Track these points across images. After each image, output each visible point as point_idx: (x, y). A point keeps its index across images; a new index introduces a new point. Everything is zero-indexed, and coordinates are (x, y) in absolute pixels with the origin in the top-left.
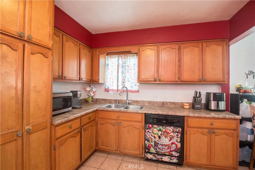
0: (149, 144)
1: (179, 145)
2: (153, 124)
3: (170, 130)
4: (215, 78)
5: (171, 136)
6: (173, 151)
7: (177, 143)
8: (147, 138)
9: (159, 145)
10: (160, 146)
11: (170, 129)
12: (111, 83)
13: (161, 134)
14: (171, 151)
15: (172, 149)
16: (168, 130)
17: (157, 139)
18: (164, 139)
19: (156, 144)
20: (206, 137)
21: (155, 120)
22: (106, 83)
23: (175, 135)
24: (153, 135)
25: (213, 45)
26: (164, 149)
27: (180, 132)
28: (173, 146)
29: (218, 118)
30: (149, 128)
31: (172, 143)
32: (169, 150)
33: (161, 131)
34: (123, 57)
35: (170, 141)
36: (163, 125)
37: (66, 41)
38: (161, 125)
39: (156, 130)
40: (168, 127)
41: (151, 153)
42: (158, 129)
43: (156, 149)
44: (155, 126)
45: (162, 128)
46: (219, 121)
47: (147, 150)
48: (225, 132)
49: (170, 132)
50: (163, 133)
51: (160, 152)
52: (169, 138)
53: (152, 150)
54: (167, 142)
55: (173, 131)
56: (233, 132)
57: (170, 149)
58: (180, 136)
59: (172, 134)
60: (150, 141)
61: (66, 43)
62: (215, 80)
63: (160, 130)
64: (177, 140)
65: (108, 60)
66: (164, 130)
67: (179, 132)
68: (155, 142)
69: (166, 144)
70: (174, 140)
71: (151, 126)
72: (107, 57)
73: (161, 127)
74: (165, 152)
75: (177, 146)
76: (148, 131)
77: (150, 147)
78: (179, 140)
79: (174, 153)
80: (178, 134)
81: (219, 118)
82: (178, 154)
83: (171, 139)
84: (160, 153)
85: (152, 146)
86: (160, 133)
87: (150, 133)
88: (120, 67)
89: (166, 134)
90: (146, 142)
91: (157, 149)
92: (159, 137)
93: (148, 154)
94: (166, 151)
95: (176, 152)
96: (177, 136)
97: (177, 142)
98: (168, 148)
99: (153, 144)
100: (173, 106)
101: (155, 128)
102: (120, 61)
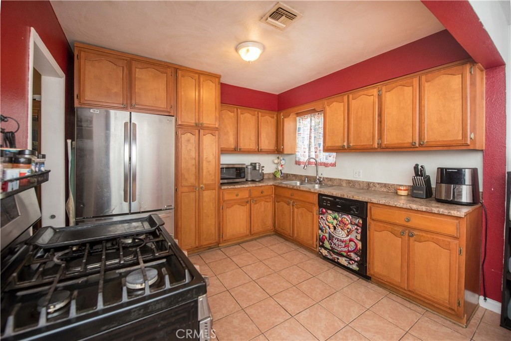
0: (323, 236)
1: (360, 245)
2: (327, 208)
3: (347, 220)
4: (445, 140)
5: (348, 228)
6: (351, 252)
7: (356, 241)
8: (321, 227)
9: (334, 239)
10: (335, 241)
11: (347, 218)
12: (303, 153)
13: (337, 224)
14: (349, 251)
15: (350, 249)
16: (345, 220)
17: (332, 230)
18: (340, 233)
19: (331, 237)
20: (399, 241)
21: (329, 203)
22: (297, 153)
23: (354, 228)
24: (327, 223)
25: (442, 76)
26: (340, 246)
27: (361, 226)
28: (352, 245)
29: (418, 210)
30: (323, 213)
31: (351, 240)
32: (346, 249)
33: (336, 220)
34: (316, 117)
35: (348, 236)
36: (339, 212)
37: (241, 114)
38: (336, 211)
39: (330, 217)
40: (344, 215)
41: (326, 249)
42: (333, 216)
43: (331, 244)
44: (329, 212)
45: (338, 215)
46: (422, 217)
47: (321, 243)
48: (433, 238)
49: (347, 222)
50: (338, 223)
51: (336, 249)
52: (346, 231)
53: (327, 244)
54: (343, 236)
55: (351, 221)
56: (449, 240)
57: (348, 248)
58: (360, 231)
59: (350, 226)
60: (324, 231)
61: (242, 115)
62: (445, 143)
63: (335, 218)
64: (356, 236)
65: (300, 123)
66: (340, 219)
67: (359, 225)
68: (329, 233)
69: (343, 239)
70: (353, 236)
71: (324, 210)
72: (298, 118)
73: (336, 214)
74: (341, 251)
75: (356, 245)
76: (322, 218)
77: (324, 240)
78: (359, 237)
79: (353, 255)
80: (358, 228)
81: (420, 211)
82: (359, 258)
83: (349, 233)
84: (336, 251)
85: (326, 238)
86: (335, 222)
87: (324, 220)
88: (313, 130)
89: (342, 224)
90: (320, 231)
91: (333, 245)
92: (335, 228)
93: (323, 249)
94: (342, 249)
95: (356, 254)
96: (356, 230)
97: (357, 239)
98: (345, 247)
99: (327, 235)
100: (383, 189)
101: (330, 214)
102: (313, 121)
